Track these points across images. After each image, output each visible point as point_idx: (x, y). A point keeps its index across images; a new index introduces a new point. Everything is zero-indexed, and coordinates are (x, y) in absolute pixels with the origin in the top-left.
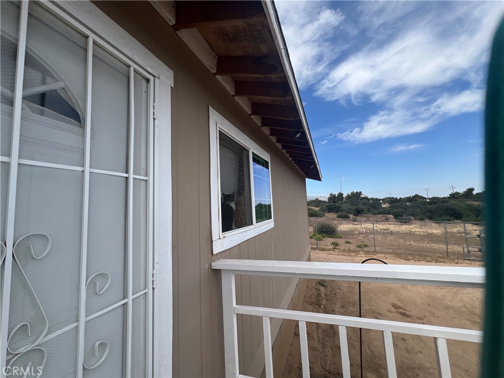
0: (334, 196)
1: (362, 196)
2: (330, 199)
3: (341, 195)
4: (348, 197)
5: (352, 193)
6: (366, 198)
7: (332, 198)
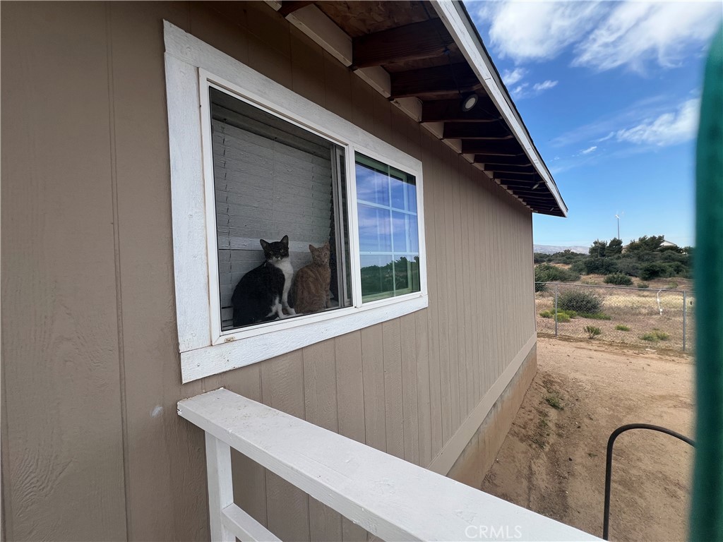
0: (603, 245)
1: (665, 244)
2: (593, 250)
3: (616, 243)
4: (633, 247)
5: (643, 240)
6: (675, 249)
7: (599, 249)
